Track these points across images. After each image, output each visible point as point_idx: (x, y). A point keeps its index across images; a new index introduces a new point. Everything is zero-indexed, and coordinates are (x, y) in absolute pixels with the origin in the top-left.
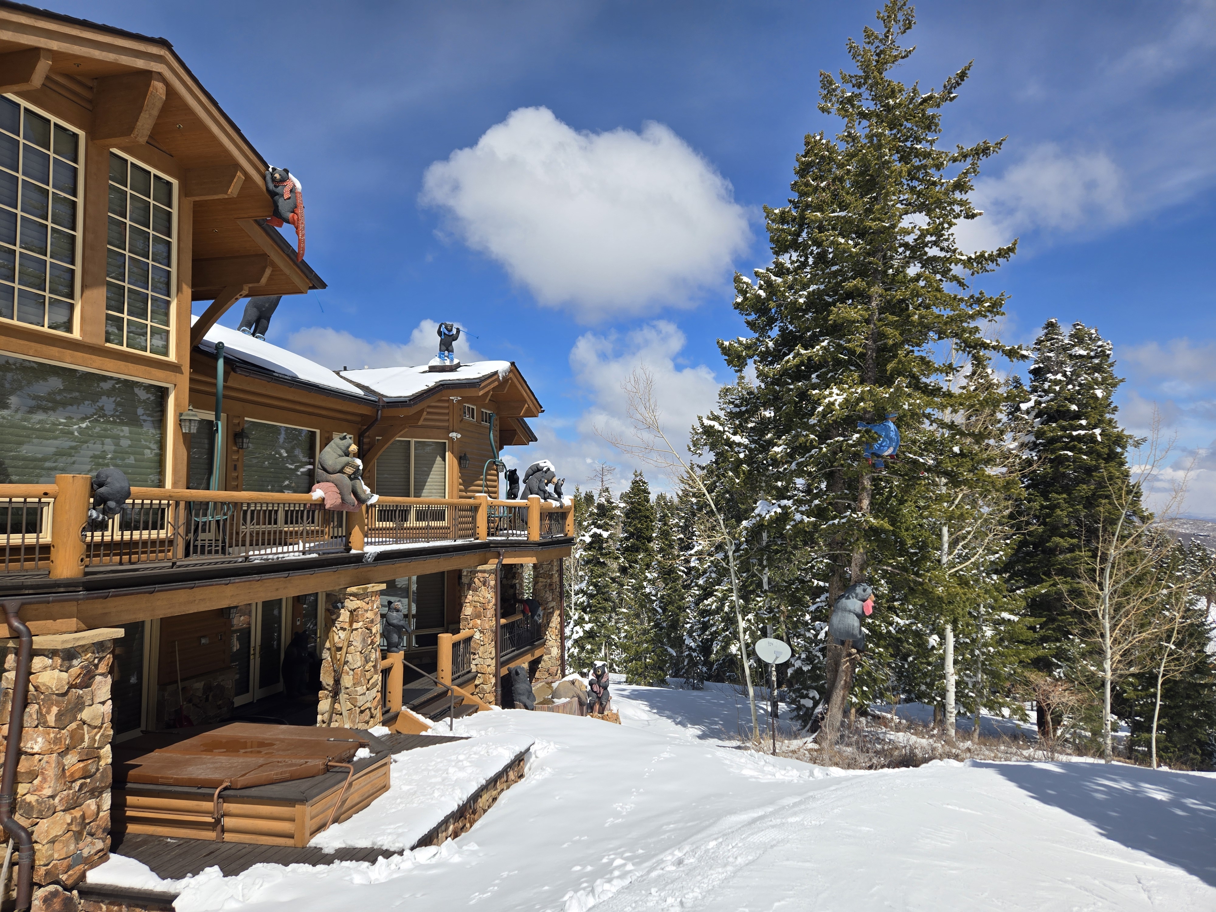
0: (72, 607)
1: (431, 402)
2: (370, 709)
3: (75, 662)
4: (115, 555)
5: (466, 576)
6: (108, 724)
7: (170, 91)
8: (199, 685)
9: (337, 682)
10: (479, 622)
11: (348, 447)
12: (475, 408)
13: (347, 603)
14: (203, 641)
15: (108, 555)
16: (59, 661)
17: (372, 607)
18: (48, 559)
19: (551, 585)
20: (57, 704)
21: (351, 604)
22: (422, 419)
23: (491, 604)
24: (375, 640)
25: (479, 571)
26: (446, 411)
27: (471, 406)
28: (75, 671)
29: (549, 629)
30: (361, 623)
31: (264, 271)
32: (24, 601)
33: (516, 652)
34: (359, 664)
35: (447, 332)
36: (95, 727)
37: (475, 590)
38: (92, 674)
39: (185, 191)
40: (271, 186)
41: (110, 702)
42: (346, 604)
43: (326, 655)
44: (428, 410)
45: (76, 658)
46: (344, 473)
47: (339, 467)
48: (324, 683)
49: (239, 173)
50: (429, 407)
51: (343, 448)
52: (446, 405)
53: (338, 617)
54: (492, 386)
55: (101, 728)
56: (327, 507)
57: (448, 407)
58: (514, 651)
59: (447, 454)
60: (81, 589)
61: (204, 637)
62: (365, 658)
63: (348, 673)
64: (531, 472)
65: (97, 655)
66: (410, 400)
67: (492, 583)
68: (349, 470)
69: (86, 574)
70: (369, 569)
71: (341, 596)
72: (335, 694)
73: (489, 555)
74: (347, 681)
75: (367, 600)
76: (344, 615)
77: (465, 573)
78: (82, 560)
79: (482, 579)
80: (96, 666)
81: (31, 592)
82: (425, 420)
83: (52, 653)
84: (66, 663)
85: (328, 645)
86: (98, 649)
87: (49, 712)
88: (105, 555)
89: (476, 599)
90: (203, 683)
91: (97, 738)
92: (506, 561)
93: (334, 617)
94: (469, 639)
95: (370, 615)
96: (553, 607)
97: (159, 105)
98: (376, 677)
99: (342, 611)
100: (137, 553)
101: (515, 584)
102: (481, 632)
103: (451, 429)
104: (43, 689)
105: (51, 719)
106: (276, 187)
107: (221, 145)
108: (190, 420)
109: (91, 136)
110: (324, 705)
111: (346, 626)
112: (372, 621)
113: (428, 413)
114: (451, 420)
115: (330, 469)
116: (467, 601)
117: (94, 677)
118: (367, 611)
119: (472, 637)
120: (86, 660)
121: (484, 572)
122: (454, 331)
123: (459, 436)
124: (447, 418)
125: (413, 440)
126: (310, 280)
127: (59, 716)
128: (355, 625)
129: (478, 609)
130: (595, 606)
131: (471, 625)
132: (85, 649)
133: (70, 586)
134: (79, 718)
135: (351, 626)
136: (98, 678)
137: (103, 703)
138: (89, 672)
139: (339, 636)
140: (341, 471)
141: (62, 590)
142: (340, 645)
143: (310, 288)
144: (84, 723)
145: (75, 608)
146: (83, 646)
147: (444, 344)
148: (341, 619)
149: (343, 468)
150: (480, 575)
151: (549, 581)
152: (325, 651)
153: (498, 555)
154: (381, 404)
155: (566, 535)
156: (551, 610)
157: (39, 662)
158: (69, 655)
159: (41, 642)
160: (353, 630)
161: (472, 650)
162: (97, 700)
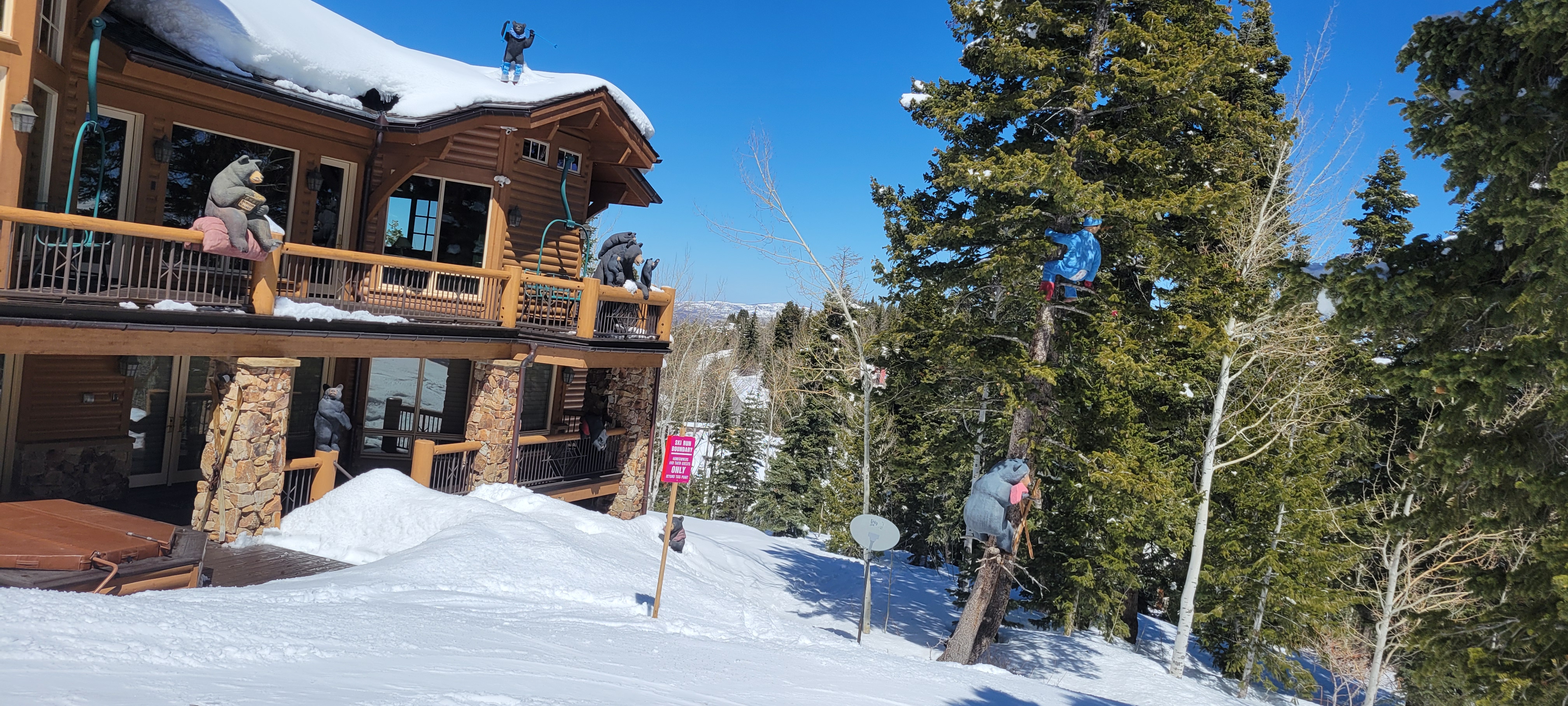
1: (468, 127)
2: (257, 513)
5: (480, 370)
8: (76, 451)
9: (217, 473)
10: (488, 433)
11: (249, 175)
12: (548, 145)
13: (239, 377)
14: (89, 399)
17: (275, 387)
19: (638, 403)
21: (243, 377)
22: (446, 151)
23: (507, 413)
24: (276, 429)
25: (494, 367)
26: (496, 145)
27: (540, 143)
29: (629, 462)
30: (253, 405)
33: (563, 482)
34: (244, 455)
35: (515, 35)
37: (489, 391)
42: (236, 378)
43: (209, 437)
44: (456, 138)
46: (240, 208)
47: (230, 199)
48: (205, 474)
50: (460, 135)
51: (242, 175)
52: (496, 136)
53: (227, 392)
54: (559, 117)
56: (206, 249)
57: (498, 140)
58: (560, 480)
59: (490, 204)
61: (88, 393)
62: (256, 449)
63: (231, 464)
66: (418, 124)
67: (514, 385)
68: (247, 205)
70: (282, 338)
71: (232, 366)
72: (213, 488)
73: (515, 346)
74: (228, 473)
75: (265, 376)
76: (233, 394)
77: (479, 367)
79: (498, 378)
82: (452, 151)
85: (212, 425)
89: (488, 402)
90: (81, 450)
92: (540, 359)
93: (222, 392)
94: (473, 454)
95: (270, 397)
96: (638, 433)
98: (272, 475)
99: (232, 385)
102: (490, 447)
103: (499, 170)
108: (21, 115)
110: (201, 500)
111: (234, 405)
112: (272, 405)
113: (456, 143)
114: (501, 159)
115: (219, 202)
116: (477, 403)
118: (265, 391)
119: (477, 451)
121: (501, 368)
122: (526, 35)
123: (508, 182)
124: (495, 154)
125: (443, 181)
128: (245, 406)
129: (488, 417)
131: (478, 436)
135: (239, 405)
139: (224, 416)
140: (235, 204)
142: (224, 428)
147: (510, 52)
148: (228, 396)
149: (237, 201)
150: (495, 371)
151: (636, 397)
152: (209, 432)
153: (528, 350)
154: (382, 124)
155: (658, 337)
156: (634, 437)
160: (241, 411)
161: (475, 468)
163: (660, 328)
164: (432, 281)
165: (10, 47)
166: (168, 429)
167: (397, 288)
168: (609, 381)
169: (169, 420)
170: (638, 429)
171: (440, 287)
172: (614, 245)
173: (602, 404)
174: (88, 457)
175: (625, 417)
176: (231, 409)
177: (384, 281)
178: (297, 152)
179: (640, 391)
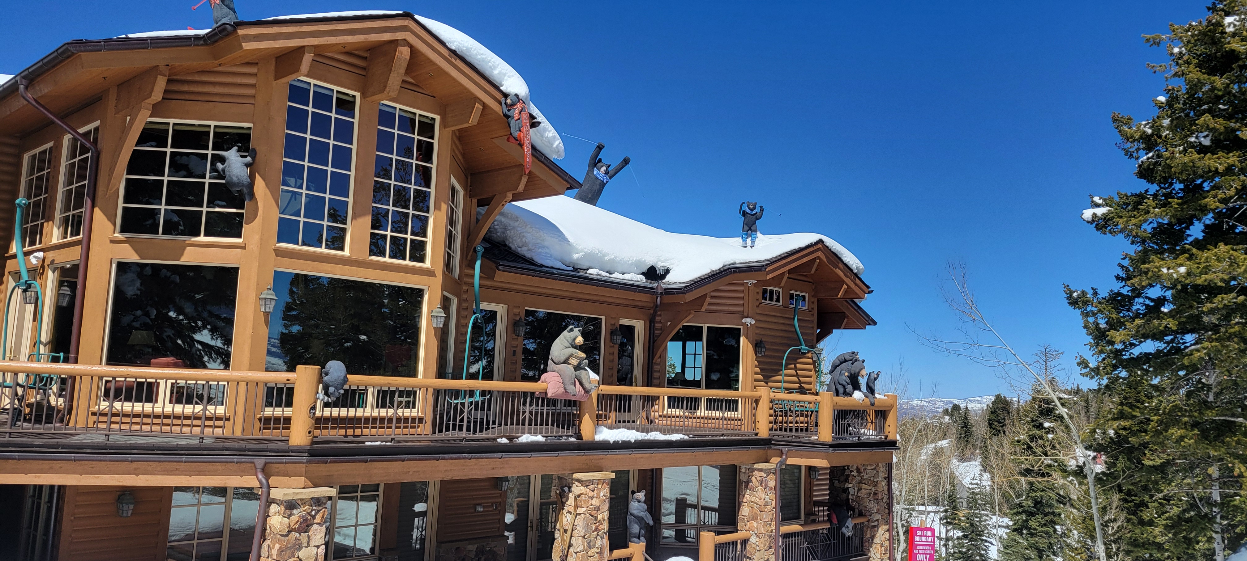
0: (302, 468)
1: (720, 284)
3: (295, 511)
4: (341, 428)
5: (744, 473)
7: (414, 51)
10: (755, 524)
11: (575, 339)
12: (781, 290)
13: (574, 488)
14: (480, 509)
15: (335, 428)
16: (283, 509)
17: (599, 494)
18: (289, 428)
20: (280, 541)
21: (577, 489)
22: (706, 304)
23: (769, 507)
24: (601, 527)
25: (756, 469)
26: (741, 295)
28: (295, 518)
30: (584, 509)
31: (520, 180)
32: (268, 461)
34: (581, 548)
35: (749, 211)
37: (753, 490)
38: (309, 522)
39: (444, 124)
40: (505, 110)
41: (323, 547)
42: (573, 489)
43: (557, 534)
44: (713, 294)
45: (296, 508)
46: (569, 364)
47: (563, 358)
49: (477, 105)
50: (716, 290)
51: (570, 340)
52: (741, 288)
53: (567, 500)
54: (787, 268)
56: (549, 396)
57: (743, 291)
59: (741, 339)
60: (307, 454)
61: (479, 504)
62: (589, 543)
63: (572, 556)
65: (314, 508)
66: (685, 287)
67: (772, 484)
68: (574, 361)
69: (313, 443)
70: (600, 457)
71: (570, 481)
73: (770, 452)
75: (591, 487)
76: (571, 501)
77: (743, 470)
78: (310, 432)
79: (759, 479)
80: (314, 517)
81: (273, 454)
82: (710, 304)
83: (281, 503)
84: (288, 512)
85: (558, 526)
86: (314, 503)
87: (274, 547)
88: (332, 428)
89: (753, 499)
90: (476, 546)
92: (791, 461)
93: (564, 500)
94: (745, 542)
95: (595, 502)
97: (405, 65)
99: (570, 495)
100: (360, 428)
102: (758, 536)
103: (746, 314)
104: (273, 528)
105: (274, 553)
106: (509, 110)
107: (460, 84)
108: (437, 317)
109: (364, 96)
111: (572, 510)
112: (597, 509)
113: (712, 297)
114: (746, 305)
115: (556, 361)
116: (745, 500)
117: (312, 525)
118: (592, 498)
119: (748, 540)
120: (305, 511)
121: (761, 470)
122: (757, 210)
123: (753, 322)
124: (741, 302)
125: (705, 326)
126: (567, 181)
127: (281, 551)
128: (580, 511)
129: (754, 511)
131: (747, 527)
132: (304, 502)
133: (299, 451)
134: (296, 556)
135: (575, 510)
136: (315, 527)
137: (318, 547)
138: (305, 520)
139: (566, 519)
140: (566, 362)
141: (294, 454)
142: (566, 528)
143: (568, 189)
144: (300, 560)
145: (304, 469)
146: (301, 500)
147: (746, 224)
148: (568, 503)
149: (568, 359)
150: (756, 473)
151: (873, 489)
152: (557, 531)
153: (781, 454)
154: (660, 291)
155: (886, 437)
156: (876, 523)
157: (274, 508)
158: (291, 506)
159: (275, 494)
160: (577, 515)
161: (748, 555)
162: (312, 543)
163: (887, 429)
164: (703, 403)
165: (430, 273)
166: (529, 529)
167: (678, 412)
168: (848, 476)
169: (529, 522)
170: (878, 516)
171: (709, 408)
172: (841, 363)
173: (845, 495)
174: (480, 552)
175: (866, 507)
177: (669, 407)
178: (604, 318)
179: (876, 484)
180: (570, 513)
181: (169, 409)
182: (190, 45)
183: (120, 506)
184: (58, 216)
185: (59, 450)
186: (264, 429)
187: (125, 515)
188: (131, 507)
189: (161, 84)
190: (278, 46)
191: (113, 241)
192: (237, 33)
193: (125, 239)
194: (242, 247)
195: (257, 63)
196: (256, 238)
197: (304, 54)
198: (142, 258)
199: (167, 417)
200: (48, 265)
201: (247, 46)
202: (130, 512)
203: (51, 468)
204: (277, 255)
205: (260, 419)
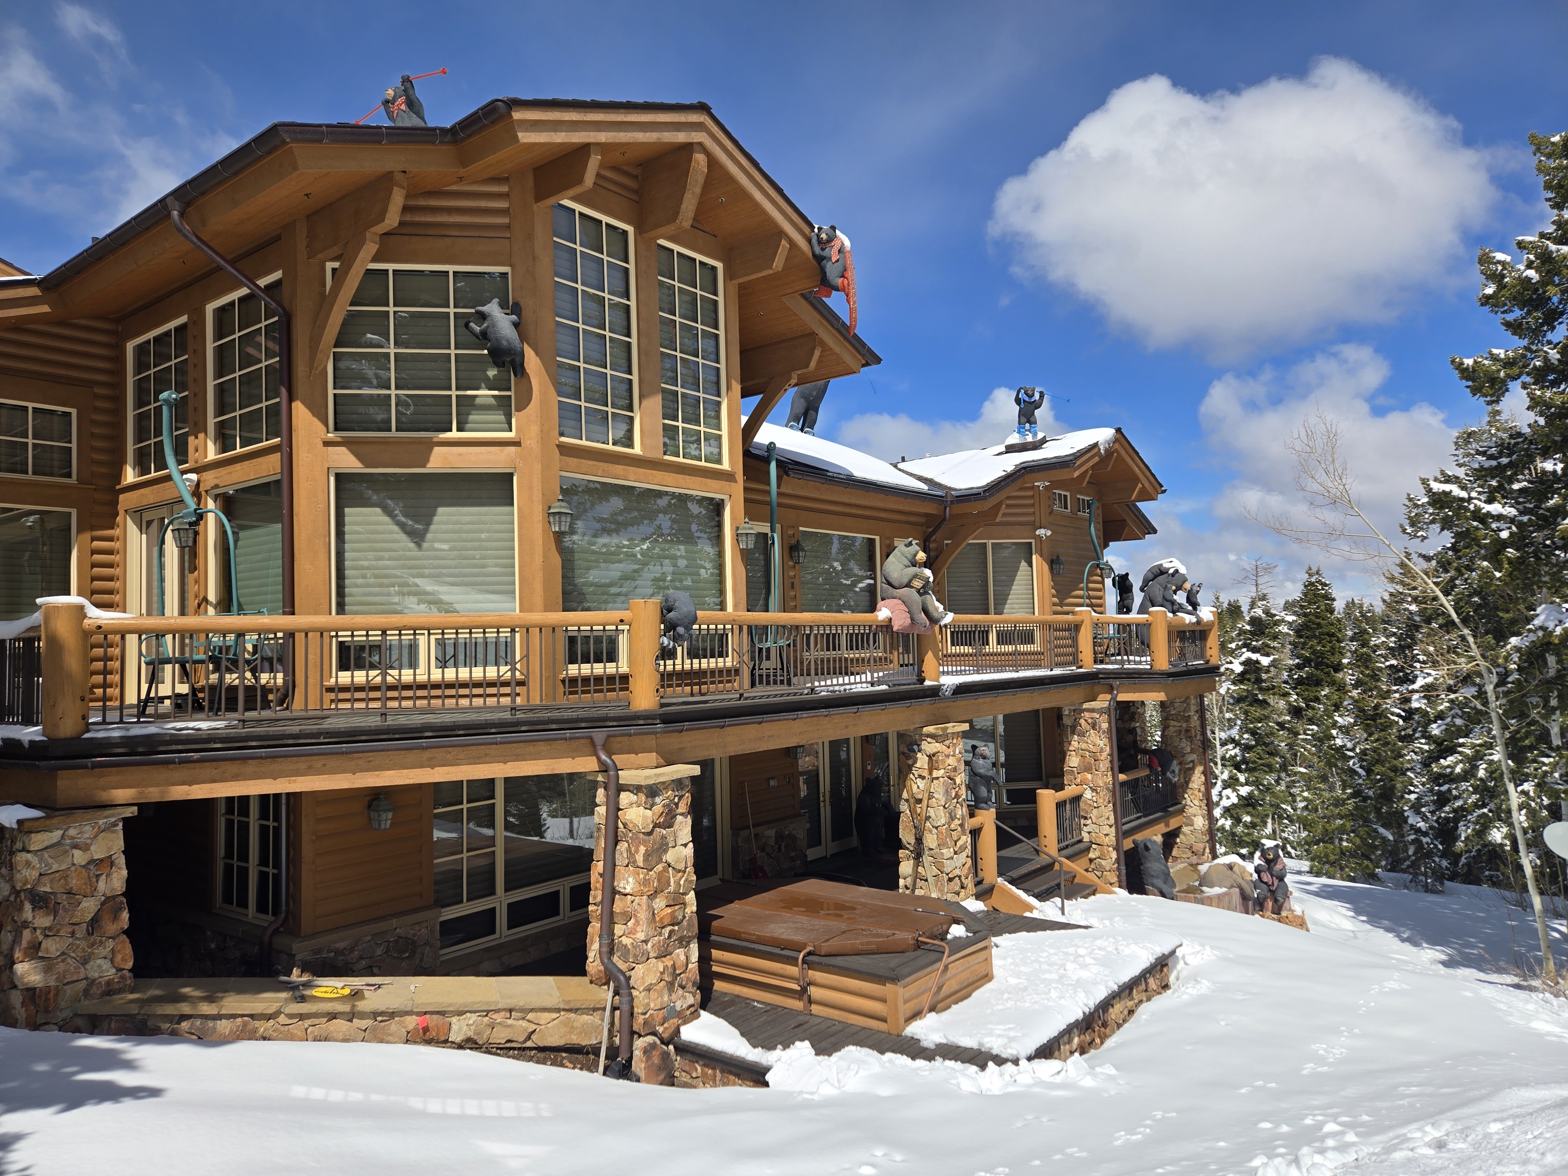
0: (651, 741)
1: (1011, 489)
2: (960, 877)
3: (658, 800)
4: (686, 685)
5: (1068, 715)
6: (690, 869)
7: (712, 162)
8: (771, 833)
9: (919, 840)
10: (1089, 776)
11: (915, 555)
12: (1068, 494)
13: (925, 745)
14: (773, 784)
15: (680, 685)
16: (644, 798)
17: (954, 751)
18: (627, 689)
19: (1187, 731)
20: (645, 843)
21: (930, 746)
22: (1000, 514)
23: (1105, 754)
24: (960, 792)
25: (1085, 710)
26: (1030, 502)
27: (1063, 493)
28: (658, 809)
29: (1190, 792)
30: (942, 771)
31: (813, 354)
32: (610, 733)
33: (1143, 820)
34: (943, 821)
35: (1027, 399)
36: (680, 871)
37: (1082, 734)
38: (673, 813)
39: (729, 274)
40: (817, 250)
41: (691, 845)
42: (923, 747)
43: (904, 807)
44: (1008, 502)
45: (658, 795)
46: (912, 587)
47: (905, 580)
48: (904, 841)
49: (783, 242)
50: (1009, 498)
51: (910, 557)
52: (1030, 493)
53: (915, 762)
54: (1091, 463)
55: (684, 872)
56: (895, 629)
58: (1139, 818)
59: (1034, 557)
60: (658, 721)
61: (770, 779)
62: (950, 814)
63: (931, 832)
64: (1151, 576)
65: (677, 793)
66: (982, 492)
67: (1105, 726)
68: (918, 584)
69: (662, 705)
70: (947, 704)
71: (917, 737)
72: (918, 855)
73: (1097, 688)
74: (930, 840)
75: (947, 743)
76: (922, 761)
77: (1067, 713)
78: (657, 691)
79: (1090, 721)
80: (677, 805)
81: (615, 724)
82: (1004, 515)
83: (637, 789)
84: (650, 800)
85: (905, 795)
86: (677, 787)
87: (637, 851)
88: (678, 685)
89: (1084, 746)
90: (774, 831)
91: (682, 882)
92: (1122, 697)
93: (910, 762)
94: (1077, 799)
95: (951, 761)
96: (1192, 761)
97: (701, 180)
98: (964, 838)
99: (919, 755)
100: (706, 683)
101: (1135, 728)
102: (1093, 790)
103: (1038, 524)
104: (631, 826)
105: (640, 859)
106: (823, 249)
107: (764, 212)
108: (747, 534)
109: (639, 231)
110: (906, 868)
111: (925, 773)
112: (955, 769)
113: (1008, 506)
114: (1037, 513)
115: (895, 584)
116: (1071, 748)
117: (675, 816)
118: (948, 756)
119: (1081, 796)
120: (667, 798)
121: (1092, 710)
122: (1037, 396)
123: (1049, 533)
124: (1032, 510)
125: (990, 543)
126: (863, 356)
127: (647, 856)
128: (935, 774)
129: (1087, 760)
130: (1254, 762)
131: (1078, 780)
132: (666, 785)
133: (647, 718)
134: (664, 860)
135: (931, 773)
136: (679, 818)
137: (685, 845)
138: (670, 811)
139: (917, 786)
140: (908, 585)
141: (641, 722)
142: (920, 797)
143: (863, 366)
144: (669, 866)
145: (654, 742)
146: (664, 783)
147: (1024, 415)
148: (918, 765)
149: (910, 581)
150: (1087, 715)
151: (1184, 725)
152: (902, 802)
153: (1110, 689)
154: (949, 499)
155: (1207, 662)
156: (1191, 765)
157: (625, 798)
158: (652, 792)
159: (626, 777)
160: (933, 779)
161: (1082, 814)
162: (680, 842)
163: (1209, 652)
164: (993, 637)
165: (728, 477)
167: (967, 649)
170: (1194, 757)
171: (1002, 642)
174: (780, 837)
176: (923, 778)
178: (877, 538)
179: (1188, 719)
180: (922, 777)
181: (436, 675)
182: (433, 143)
183: (373, 815)
184: (211, 421)
185: (322, 740)
186: (571, 693)
187: (383, 827)
188: (390, 815)
189: (398, 199)
190: (559, 141)
191: (327, 444)
192: (511, 117)
193: (339, 439)
194: (516, 444)
195: (507, 179)
196: (534, 430)
197: (589, 156)
198: (367, 467)
199: (436, 686)
200: (206, 491)
201: (526, 137)
202: (389, 822)
203: (310, 767)
204: (561, 454)
205: (563, 681)
